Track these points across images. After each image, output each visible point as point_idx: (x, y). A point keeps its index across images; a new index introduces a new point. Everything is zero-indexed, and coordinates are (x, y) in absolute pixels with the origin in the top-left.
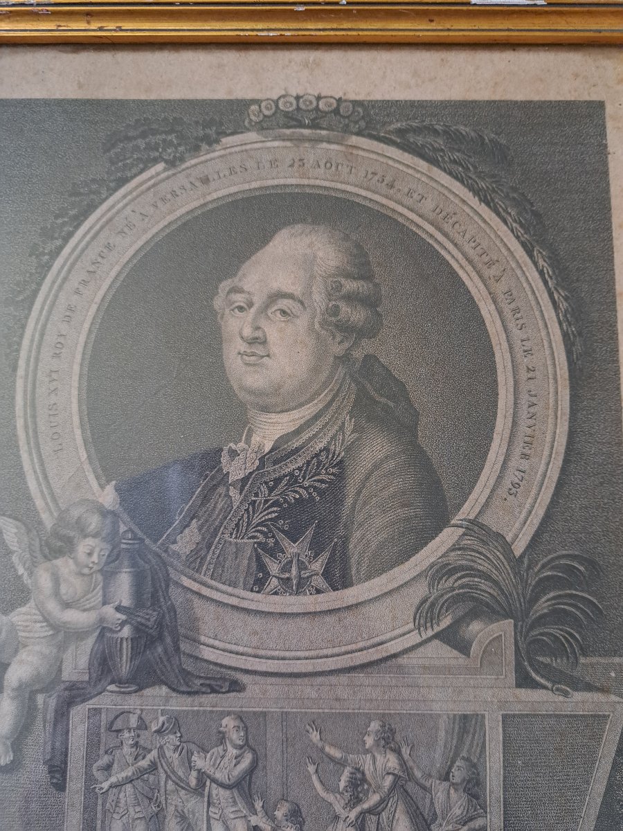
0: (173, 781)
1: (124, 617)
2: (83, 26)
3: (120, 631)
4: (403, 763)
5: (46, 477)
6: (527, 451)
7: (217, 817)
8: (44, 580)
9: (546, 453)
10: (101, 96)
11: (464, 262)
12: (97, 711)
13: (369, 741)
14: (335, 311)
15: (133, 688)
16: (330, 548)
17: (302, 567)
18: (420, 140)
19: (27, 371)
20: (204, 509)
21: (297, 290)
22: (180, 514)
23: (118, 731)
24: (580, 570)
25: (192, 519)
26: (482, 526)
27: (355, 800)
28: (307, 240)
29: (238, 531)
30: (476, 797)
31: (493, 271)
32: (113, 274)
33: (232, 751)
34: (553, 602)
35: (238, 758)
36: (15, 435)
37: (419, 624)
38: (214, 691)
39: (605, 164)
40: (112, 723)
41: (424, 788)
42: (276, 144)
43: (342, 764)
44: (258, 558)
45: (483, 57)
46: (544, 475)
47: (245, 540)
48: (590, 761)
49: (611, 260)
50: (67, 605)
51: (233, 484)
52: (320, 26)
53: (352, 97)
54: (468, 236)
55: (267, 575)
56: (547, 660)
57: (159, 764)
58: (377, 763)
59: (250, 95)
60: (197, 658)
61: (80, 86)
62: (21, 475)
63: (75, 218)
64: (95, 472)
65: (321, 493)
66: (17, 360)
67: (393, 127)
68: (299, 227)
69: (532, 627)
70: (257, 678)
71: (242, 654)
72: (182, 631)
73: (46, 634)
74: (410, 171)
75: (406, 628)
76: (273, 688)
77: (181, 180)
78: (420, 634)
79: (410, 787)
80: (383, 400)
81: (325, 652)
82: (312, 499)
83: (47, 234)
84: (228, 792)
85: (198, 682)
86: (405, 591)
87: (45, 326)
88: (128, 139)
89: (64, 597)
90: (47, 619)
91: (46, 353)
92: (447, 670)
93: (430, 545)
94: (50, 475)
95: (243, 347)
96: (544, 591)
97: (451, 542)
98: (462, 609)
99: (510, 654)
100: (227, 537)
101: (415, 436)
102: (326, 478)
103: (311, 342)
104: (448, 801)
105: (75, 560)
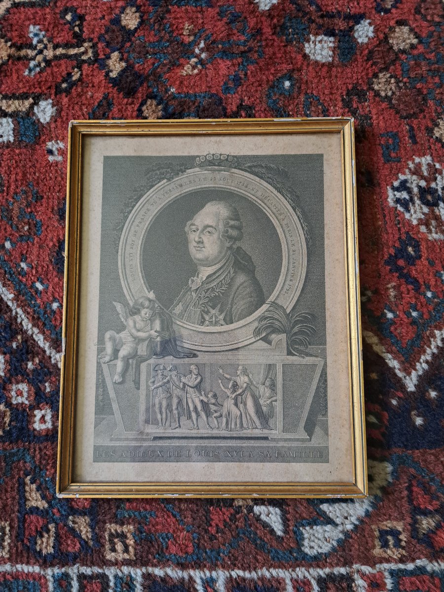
0: (175, 386)
1: (158, 334)
2: (136, 130)
4: (250, 379)
5: (130, 289)
6: (292, 278)
7: (189, 397)
8: (131, 323)
9: (298, 279)
10: (143, 155)
11: (272, 214)
12: (149, 364)
13: (239, 372)
14: (227, 232)
15: (161, 357)
16: (225, 311)
17: (216, 317)
18: (256, 170)
19: (122, 253)
20: (184, 299)
21: (214, 224)
22: (175, 301)
23: (157, 371)
24: (309, 318)
25: (180, 302)
26: (276, 304)
27: (234, 391)
28: (217, 207)
29: (195, 306)
30: (274, 390)
31: (281, 217)
32: (150, 219)
33: (194, 376)
34: (299, 328)
35: (196, 378)
36: (119, 275)
37: (255, 335)
38: (188, 357)
39: (323, 177)
40: (154, 368)
41: (256, 387)
42: (206, 172)
43: (230, 380)
44: (202, 315)
45: (280, 138)
46: (298, 286)
47: (198, 309)
48: (311, 379)
49: (323, 212)
50: (139, 331)
51: (193, 291)
52: (221, 129)
53: (233, 154)
54: (273, 205)
55: (205, 320)
56: (297, 347)
57: (170, 381)
58: (241, 380)
59: (196, 154)
60: (182, 347)
61: (135, 151)
62: (121, 288)
63: (136, 199)
64: (146, 287)
65: (223, 294)
66: (118, 249)
67: (246, 165)
68: (214, 203)
69: (292, 336)
70: (202, 353)
71: (197, 345)
72: (177, 338)
73: (132, 340)
74: (253, 181)
75: (251, 337)
76: (207, 356)
77: (173, 185)
78: (255, 338)
80: (243, 262)
81: (225, 344)
82: (219, 295)
83: (126, 205)
84: (193, 389)
85: (183, 354)
86: (250, 325)
87: (127, 238)
88: (154, 171)
89: (138, 328)
90: (132, 335)
91: (128, 247)
92: (265, 350)
95: (195, 244)
96: (297, 324)
97: (265, 309)
98: (269, 330)
99: (285, 345)
100: (191, 308)
101: (254, 274)
102: (224, 289)
103: (219, 242)
104: (265, 392)
105: (141, 316)
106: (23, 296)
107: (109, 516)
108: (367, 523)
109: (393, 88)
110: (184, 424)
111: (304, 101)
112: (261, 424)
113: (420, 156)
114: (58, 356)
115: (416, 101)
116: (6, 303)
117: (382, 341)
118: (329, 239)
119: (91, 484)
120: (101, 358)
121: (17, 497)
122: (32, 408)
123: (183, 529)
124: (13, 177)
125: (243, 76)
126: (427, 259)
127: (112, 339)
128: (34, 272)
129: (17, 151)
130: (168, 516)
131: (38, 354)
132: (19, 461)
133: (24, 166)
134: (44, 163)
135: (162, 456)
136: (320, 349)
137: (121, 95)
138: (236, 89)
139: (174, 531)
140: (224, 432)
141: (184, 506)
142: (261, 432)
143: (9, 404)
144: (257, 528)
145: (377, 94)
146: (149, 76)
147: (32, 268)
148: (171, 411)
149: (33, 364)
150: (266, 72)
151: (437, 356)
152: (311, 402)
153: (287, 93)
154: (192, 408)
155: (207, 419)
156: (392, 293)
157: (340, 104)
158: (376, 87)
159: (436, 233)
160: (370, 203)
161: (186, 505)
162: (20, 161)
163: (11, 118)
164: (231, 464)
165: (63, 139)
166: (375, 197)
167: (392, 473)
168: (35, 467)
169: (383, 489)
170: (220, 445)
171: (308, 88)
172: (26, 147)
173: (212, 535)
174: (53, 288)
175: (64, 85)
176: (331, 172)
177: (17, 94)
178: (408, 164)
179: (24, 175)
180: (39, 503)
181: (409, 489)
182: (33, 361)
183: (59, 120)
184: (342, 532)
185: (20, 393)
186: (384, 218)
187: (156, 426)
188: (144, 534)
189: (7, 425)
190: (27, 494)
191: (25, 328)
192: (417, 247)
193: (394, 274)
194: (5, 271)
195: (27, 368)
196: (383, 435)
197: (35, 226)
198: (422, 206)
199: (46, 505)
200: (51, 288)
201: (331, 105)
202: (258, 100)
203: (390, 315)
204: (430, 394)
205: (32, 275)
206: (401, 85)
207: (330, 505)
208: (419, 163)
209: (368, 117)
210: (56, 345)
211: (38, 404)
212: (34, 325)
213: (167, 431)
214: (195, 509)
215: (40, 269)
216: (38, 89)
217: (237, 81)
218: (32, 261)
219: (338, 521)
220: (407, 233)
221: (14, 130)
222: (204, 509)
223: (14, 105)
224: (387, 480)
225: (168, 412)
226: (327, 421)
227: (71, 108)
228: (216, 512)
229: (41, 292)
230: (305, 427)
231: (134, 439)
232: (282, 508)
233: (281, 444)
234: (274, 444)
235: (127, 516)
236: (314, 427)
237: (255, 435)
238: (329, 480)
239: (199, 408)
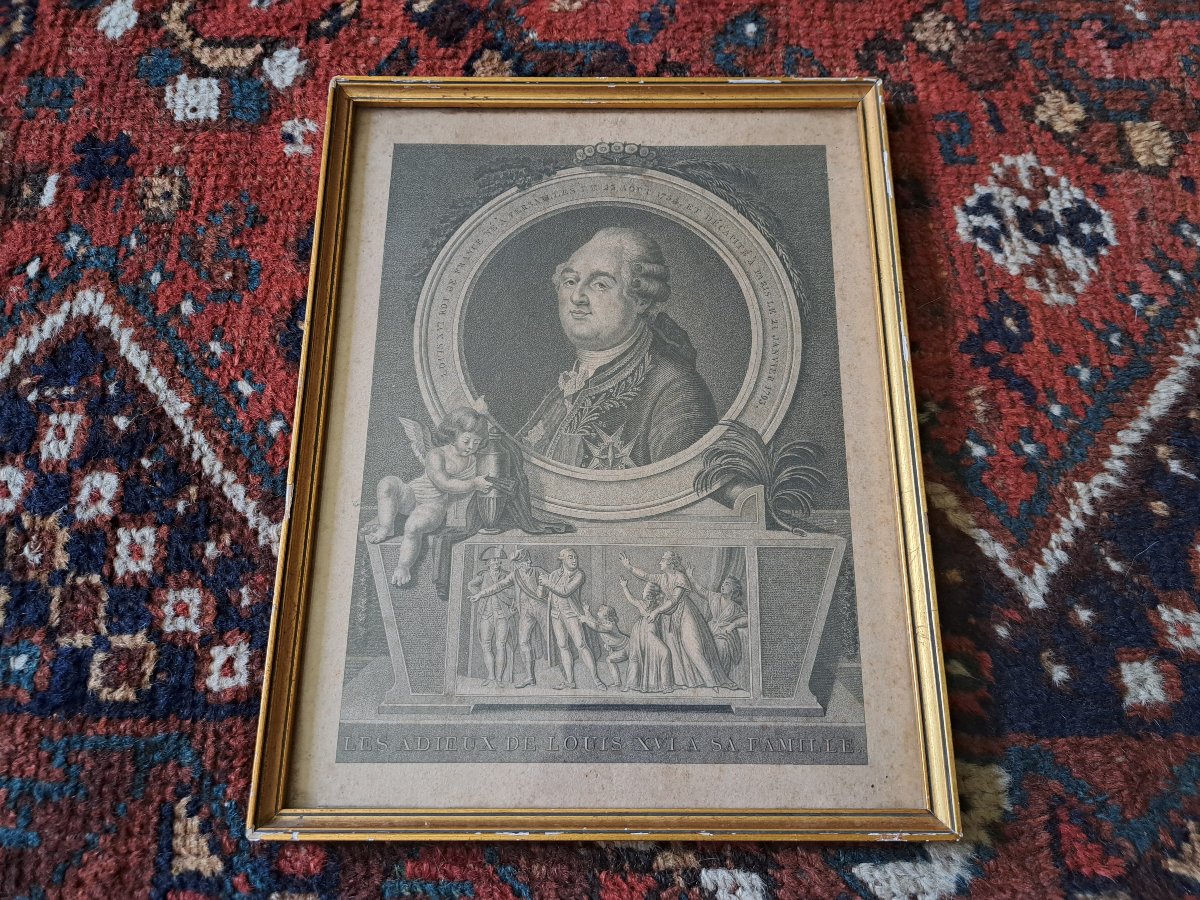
0: (525, 593)
1: (491, 484)
2: (461, 96)
4: (687, 579)
5: (435, 391)
6: (772, 375)
7: (557, 616)
8: (434, 460)
9: (786, 375)
10: (471, 143)
11: (727, 252)
12: (471, 547)
13: (664, 565)
14: (638, 284)
15: (498, 531)
16: (634, 439)
17: (615, 451)
18: (696, 172)
19: (421, 323)
20: (547, 414)
21: (611, 270)
22: (530, 417)
23: (486, 560)
24: (810, 453)
25: (539, 420)
26: (741, 425)
27: (654, 605)
28: (618, 238)
29: (571, 428)
31: (748, 258)
32: (482, 259)
34: (791, 474)
35: (571, 577)
36: (413, 365)
37: (697, 487)
38: (555, 532)
39: (826, 186)
40: (482, 555)
41: (702, 597)
42: (595, 175)
43: (643, 580)
44: (585, 445)
45: (740, 117)
46: (785, 390)
47: (576, 434)
48: (821, 579)
49: (830, 250)
50: (450, 476)
51: (568, 398)
52: (626, 97)
53: (648, 144)
54: (730, 235)
55: (591, 456)
56: (787, 512)
57: (515, 582)
58: (669, 581)
59: (577, 143)
60: (543, 510)
61: (457, 136)
62: (418, 390)
63: (455, 222)
64: (470, 389)
66: (414, 315)
67: (677, 164)
68: (611, 230)
69: (777, 490)
70: (585, 523)
71: (575, 508)
72: (532, 493)
73: (435, 496)
74: (689, 193)
75: (688, 491)
76: (595, 528)
77: (529, 198)
78: (698, 493)
79: (693, 596)
80: (672, 343)
81: (632, 506)
82: (621, 408)
83: (435, 233)
84: (564, 599)
85: (543, 526)
86: (687, 467)
87: (434, 293)
88: (492, 171)
89: (449, 471)
90: (436, 485)
91: (435, 311)
92: (719, 518)
94: (438, 390)
95: (573, 308)
96: (785, 466)
97: (719, 435)
98: (726, 479)
99: (761, 507)
100: (563, 431)
101: (695, 366)
102: (632, 394)
103: (621, 305)
104: (720, 606)
105: (456, 446)
106: (209, 407)
107: (364, 894)
109: (952, 37)
110: (544, 677)
111: (784, 58)
112: (714, 675)
113: (1013, 154)
114: (272, 531)
115: (997, 60)
116: (172, 420)
117: (965, 501)
118: (844, 299)
119: (328, 811)
120: (366, 533)
121: (154, 847)
122: (207, 641)
124: (210, 182)
125: (666, 14)
126: (1047, 341)
127: (394, 493)
128: (236, 361)
129: (223, 136)
130: (503, 894)
131: (230, 526)
132: (165, 762)
133: (234, 163)
134: (275, 159)
135: (494, 750)
136: (836, 516)
137: (434, 42)
138: (654, 35)
141: (540, 869)
142: (714, 694)
143: (155, 633)
145: (922, 47)
146: (488, 10)
147: (234, 351)
148: (516, 648)
149: (217, 546)
150: (711, 8)
151: (1086, 535)
152: (821, 629)
153: (750, 44)
154: (561, 642)
155: (596, 665)
156: (980, 406)
157: (853, 64)
158: (919, 36)
159: (1059, 292)
160: (922, 237)
161: (544, 869)
162: (227, 153)
163: (217, 78)
164: (647, 767)
165: (315, 117)
166: (931, 226)
167: (1011, 791)
168: (202, 777)
169: (993, 829)
170: (624, 723)
171: (791, 36)
172: (241, 128)
174: (273, 390)
175: (325, 24)
176: (842, 178)
177: (233, 38)
178: (991, 168)
179: (233, 177)
180: (204, 861)
181: (1052, 825)
182: (218, 541)
183: (310, 82)
185: (182, 610)
186: (953, 264)
187: (481, 681)
189: (147, 678)
190: (177, 842)
191: (207, 471)
192: (1021, 317)
193: (981, 370)
194: (177, 358)
195: (203, 554)
196: (984, 703)
197: (245, 274)
198: (1025, 241)
199: (219, 867)
200: (269, 392)
201: (835, 64)
202: (696, 55)
203: (979, 451)
204: (1077, 616)
205: (232, 366)
206: (966, 33)
207: (875, 866)
208: (1013, 167)
209: (907, 86)
210: (271, 507)
211: (222, 633)
212: (226, 467)
213: (507, 692)
214: (566, 876)
215: (249, 355)
216: (274, 29)
217: (656, 21)
218: (233, 340)
220: (1000, 291)
221: (220, 99)
222: (587, 878)
223: (226, 57)
224: (1000, 808)
225: (509, 649)
226: (859, 669)
227: (334, 63)
228: (614, 884)
229: (247, 400)
230: (811, 684)
231: (431, 710)
232: (767, 873)
233: (760, 721)
234: (744, 722)
235: (407, 894)
236: (832, 684)
237: (701, 702)
238: (870, 805)
239: (578, 640)
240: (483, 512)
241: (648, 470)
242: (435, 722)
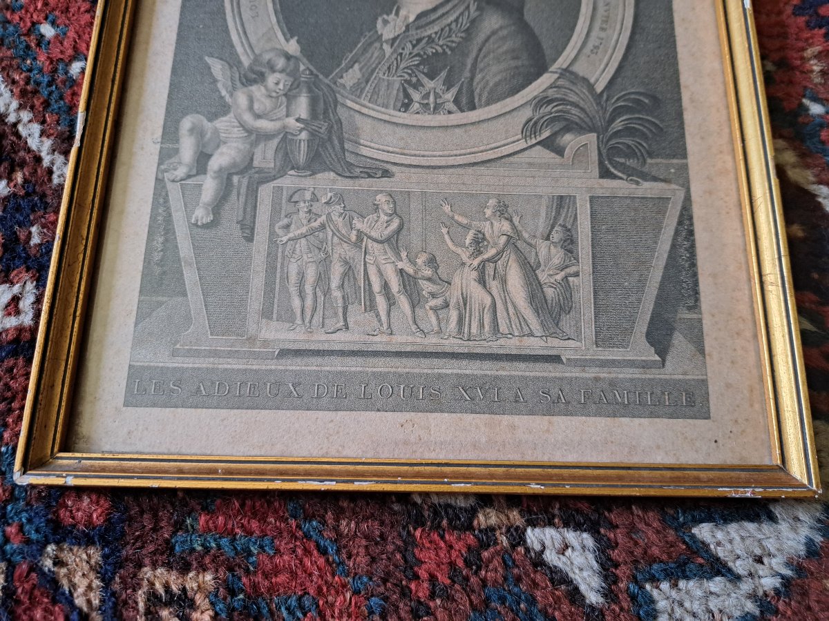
0: (338, 237)
1: (302, 126)
3: (299, 134)
4: (514, 227)
5: (245, 33)
6: (604, 26)
7: (372, 262)
8: (242, 100)
9: (618, 27)
12: (281, 188)
13: (488, 212)
15: (309, 173)
16: (458, 85)
17: (437, 96)
20: (364, 57)
22: (346, 59)
23: (296, 202)
24: (645, 103)
25: (355, 63)
26: (572, 73)
27: (478, 252)
29: (389, 72)
30: (571, 251)
33: (384, 218)
34: (626, 122)
35: (388, 222)
36: (223, 6)
37: (526, 135)
38: (370, 176)
40: (291, 197)
41: (530, 245)
43: (467, 228)
44: (405, 90)
46: (617, 41)
47: (395, 78)
48: (658, 228)
50: (258, 117)
51: (387, 41)
55: (411, 101)
56: (622, 160)
57: (327, 225)
58: (494, 228)
60: (358, 154)
62: (227, 31)
64: (282, 29)
69: (610, 139)
70: (403, 169)
71: (392, 152)
72: (346, 136)
73: (241, 135)
75: (516, 138)
76: (415, 175)
78: (526, 141)
79: (519, 244)
81: (455, 152)
82: (444, 53)
84: (380, 245)
85: (358, 170)
86: (515, 114)
89: (257, 112)
90: (242, 125)
92: (548, 166)
93: (533, 84)
94: (248, 32)
96: (620, 115)
97: (547, 84)
98: (558, 126)
99: (594, 156)
100: (381, 75)
101: (523, 15)
102: (456, 39)
104: (549, 254)
105: (266, 87)
106: (9, 49)
107: (151, 548)
108: (812, 574)
110: (356, 323)
112: (543, 325)
119: (111, 456)
120: (166, 171)
123: (344, 586)
127: (197, 132)
128: (40, 5)
130: (307, 552)
131: (22, 164)
135: (300, 397)
136: (672, 165)
139: (319, 589)
140: (452, 340)
141: (348, 525)
142: (543, 344)
144: (535, 584)
148: (327, 292)
149: (8, 184)
152: (659, 279)
154: (376, 287)
155: (414, 312)
156: (816, 66)
161: (353, 525)
164: (469, 417)
170: (444, 371)
173: (420, 603)
174: (77, 32)
182: (10, 179)
184: (753, 596)
187: (287, 325)
188: (241, 596)
193: (816, 32)
200: (71, 34)
203: (816, 109)
207: (717, 526)
210: (63, 143)
211: (8, 270)
212: (21, 107)
213: (315, 337)
214: (377, 533)
219: (740, 567)
222: (400, 535)
225: (319, 293)
226: (700, 321)
228: (431, 542)
229: (49, 43)
230: (649, 335)
231: (230, 354)
232: (599, 533)
233: (591, 373)
234: (575, 373)
235: (199, 548)
236: (671, 335)
237: (528, 352)
238: (712, 461)
239: (395, 286)
240: (292, 152)
241: (473, 116)
242: (235, 367)
